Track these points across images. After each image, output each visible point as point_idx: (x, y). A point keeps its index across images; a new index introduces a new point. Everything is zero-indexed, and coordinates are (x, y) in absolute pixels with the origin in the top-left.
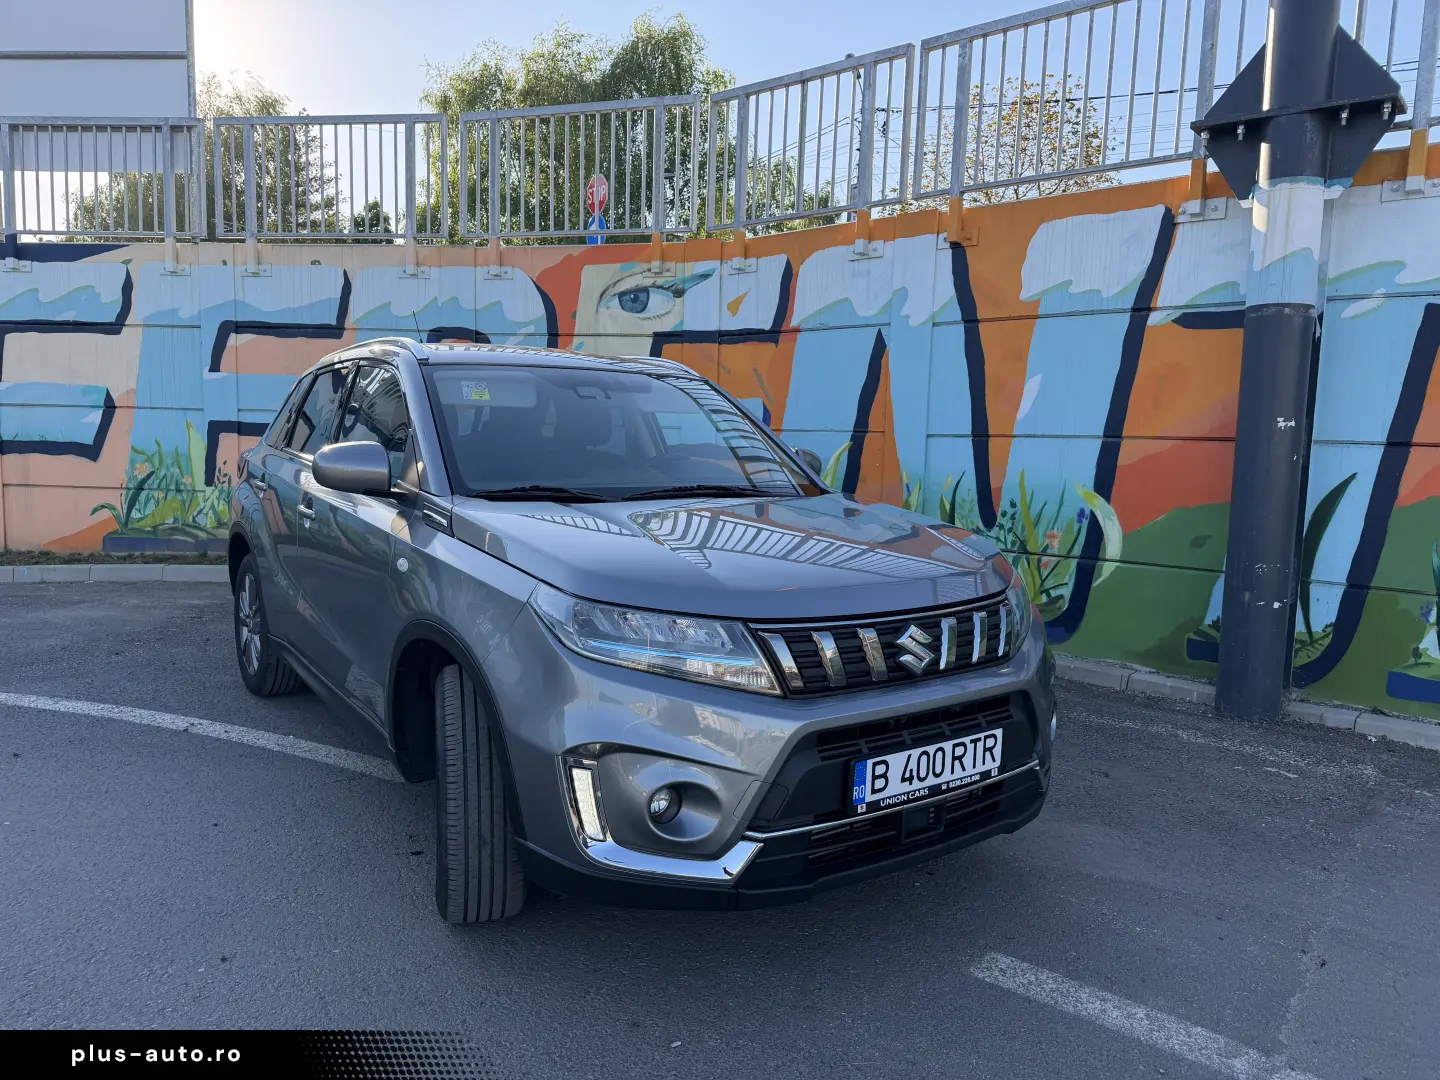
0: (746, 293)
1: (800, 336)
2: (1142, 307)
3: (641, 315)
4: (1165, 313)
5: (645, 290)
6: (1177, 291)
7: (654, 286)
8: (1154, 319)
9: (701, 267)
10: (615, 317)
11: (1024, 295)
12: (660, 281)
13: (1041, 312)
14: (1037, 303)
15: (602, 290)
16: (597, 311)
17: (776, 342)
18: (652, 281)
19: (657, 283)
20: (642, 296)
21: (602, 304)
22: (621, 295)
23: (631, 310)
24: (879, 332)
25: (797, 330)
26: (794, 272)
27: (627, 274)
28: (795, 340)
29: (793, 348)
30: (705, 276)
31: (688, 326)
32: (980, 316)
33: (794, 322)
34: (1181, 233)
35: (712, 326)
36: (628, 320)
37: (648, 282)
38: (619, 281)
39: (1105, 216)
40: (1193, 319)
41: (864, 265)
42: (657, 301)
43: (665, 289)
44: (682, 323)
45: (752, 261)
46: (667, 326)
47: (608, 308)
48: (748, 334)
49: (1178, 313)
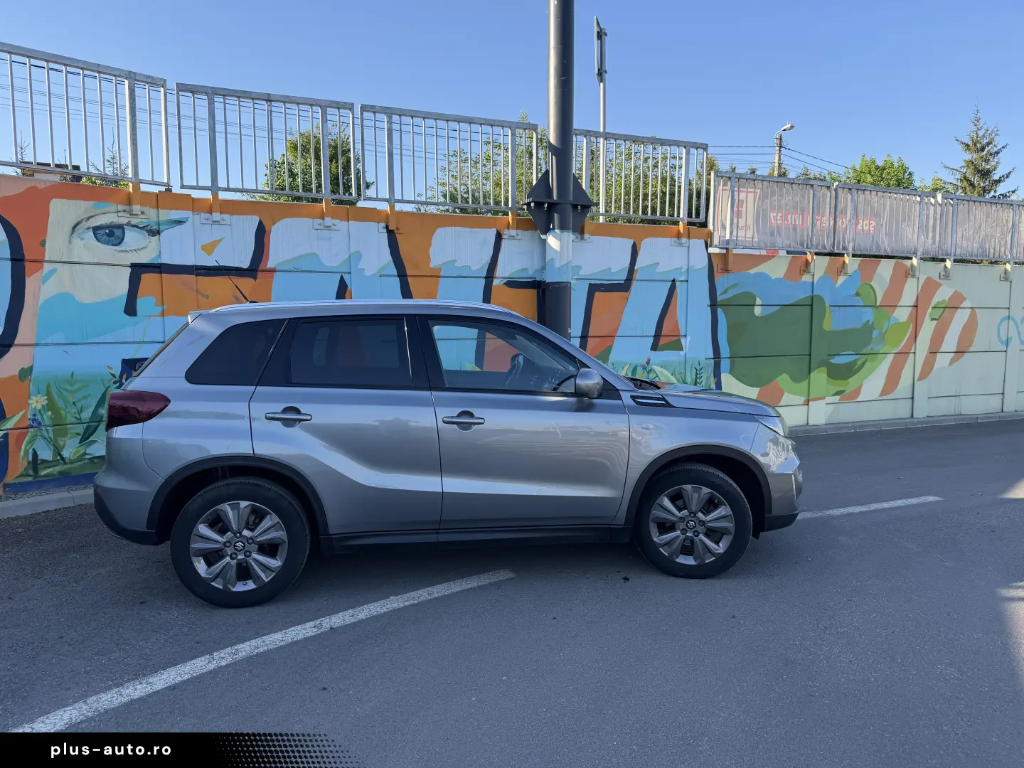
0: (220, 240)
1: (276, 274)
2: (490, 276)
3: (117, 248)
4: (500, 280)
5: (121, 227)
6: (505, 270)
7: (129, 224)
8: (496, 282)
9: (175, 215)
10: (87, 247)
11: (432, 265)
12: (134, 221)
13: (442, 274)
14: (440, 269)
15: (75, 222)
16: (70, 241)
17: (255, 278)
18: (127, 220)
19: (132, 223)
20: (118, 232)
21: (75, 234)
22: (96, 229)
23: (107, 243)
24: (342, 277)
25: (273, 271)
26: (267, 230)
27: (100, 211)
28: (272, 277)
29: (272, 282)
30: (180, 222)
31: (165, 260)
32: (408, 273)
33: (270, 265)
34: (504, 243)
35: (190, 262)
36: (106, 252)
37: (123, 221)
38: (91, 217)
39: (470, 230)
40: (512, 284)
41: (326, 233)
42: (131, 237)
43: (140, 228)
44: (159, 256)
45: (226, 216)
46: (144, 258)
47: (82, 239)
48: (225, 270)
49: (505, 281)
